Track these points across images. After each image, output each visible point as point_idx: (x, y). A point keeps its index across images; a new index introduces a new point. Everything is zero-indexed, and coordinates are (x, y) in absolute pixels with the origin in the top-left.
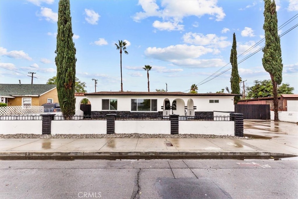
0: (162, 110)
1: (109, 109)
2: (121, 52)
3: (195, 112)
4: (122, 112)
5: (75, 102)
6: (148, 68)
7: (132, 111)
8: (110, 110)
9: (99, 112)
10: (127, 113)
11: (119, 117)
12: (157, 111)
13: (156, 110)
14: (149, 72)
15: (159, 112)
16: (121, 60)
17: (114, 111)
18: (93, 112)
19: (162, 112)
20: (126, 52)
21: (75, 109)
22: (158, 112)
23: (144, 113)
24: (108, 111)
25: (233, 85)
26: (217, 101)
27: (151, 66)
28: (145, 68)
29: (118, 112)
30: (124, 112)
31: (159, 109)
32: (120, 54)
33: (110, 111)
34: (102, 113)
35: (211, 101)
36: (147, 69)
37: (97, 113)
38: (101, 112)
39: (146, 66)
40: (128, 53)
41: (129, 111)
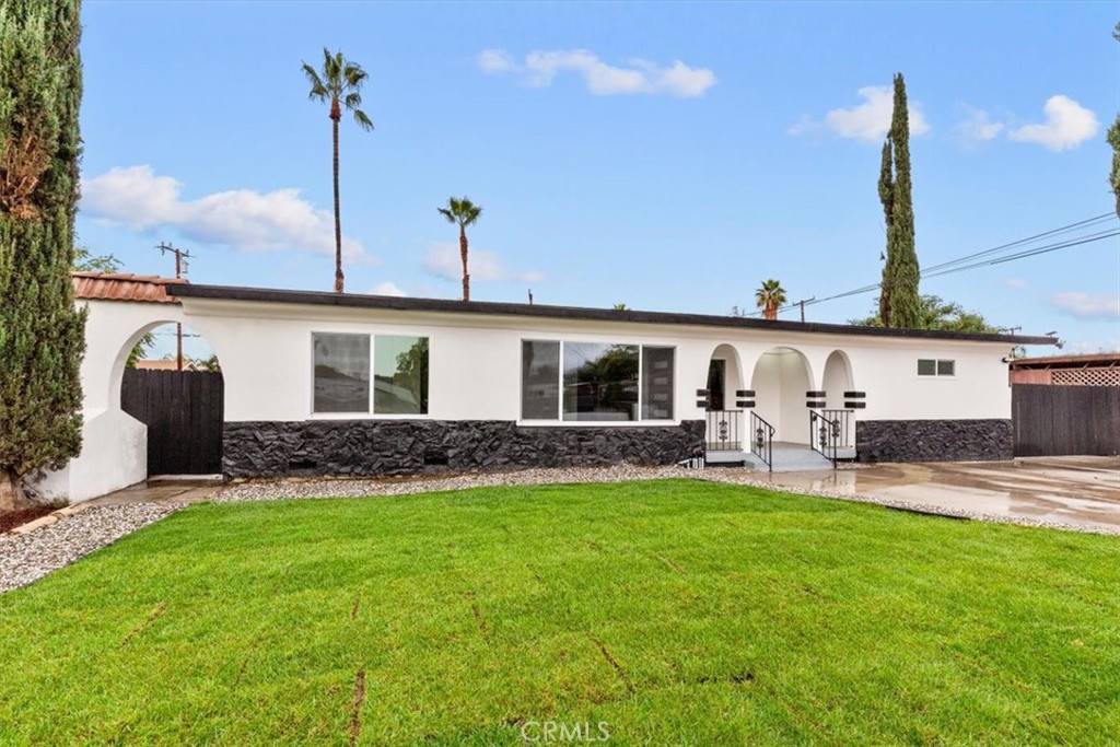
0: (701, 414)
1: (367, 410)
2: (335, 116)
3: (859, 424)
4: (464, 425)
5: (81, 348)
6: (464, 211)
7: (525, 416)
8: (375, 412)
9: (291, 427)
10: (494, 434)
11: (444, 461)
12: (670, 416)
13: (667, 409)
14: (467, 229)
15: (684, 422)
16: (336, 154)
17: (406, 422)
18: (237, 426)
19: (701, 425)
20: (362, 117)
21: (77, 405)
22: (676, 422)
23: (600, 431)
24: (358, 424)
25: (897, 302)
26: (947, 368)
27: (475, 205)
28: (449, 208)
29: (435, 425)
30: (478, 424)
31: (687, 407)
32: (331, 122)
33: (376, 423)
34: (312, 436)
35: (925, 368)
36: (457, 218)
37: (271, 435)
38: (306, 431)
39: (454, 204)
40: (371, 124)
41: (510, 422)
